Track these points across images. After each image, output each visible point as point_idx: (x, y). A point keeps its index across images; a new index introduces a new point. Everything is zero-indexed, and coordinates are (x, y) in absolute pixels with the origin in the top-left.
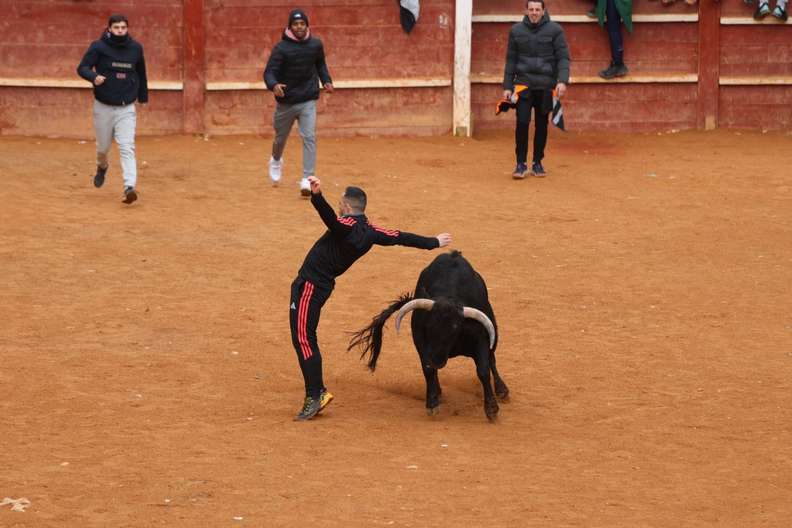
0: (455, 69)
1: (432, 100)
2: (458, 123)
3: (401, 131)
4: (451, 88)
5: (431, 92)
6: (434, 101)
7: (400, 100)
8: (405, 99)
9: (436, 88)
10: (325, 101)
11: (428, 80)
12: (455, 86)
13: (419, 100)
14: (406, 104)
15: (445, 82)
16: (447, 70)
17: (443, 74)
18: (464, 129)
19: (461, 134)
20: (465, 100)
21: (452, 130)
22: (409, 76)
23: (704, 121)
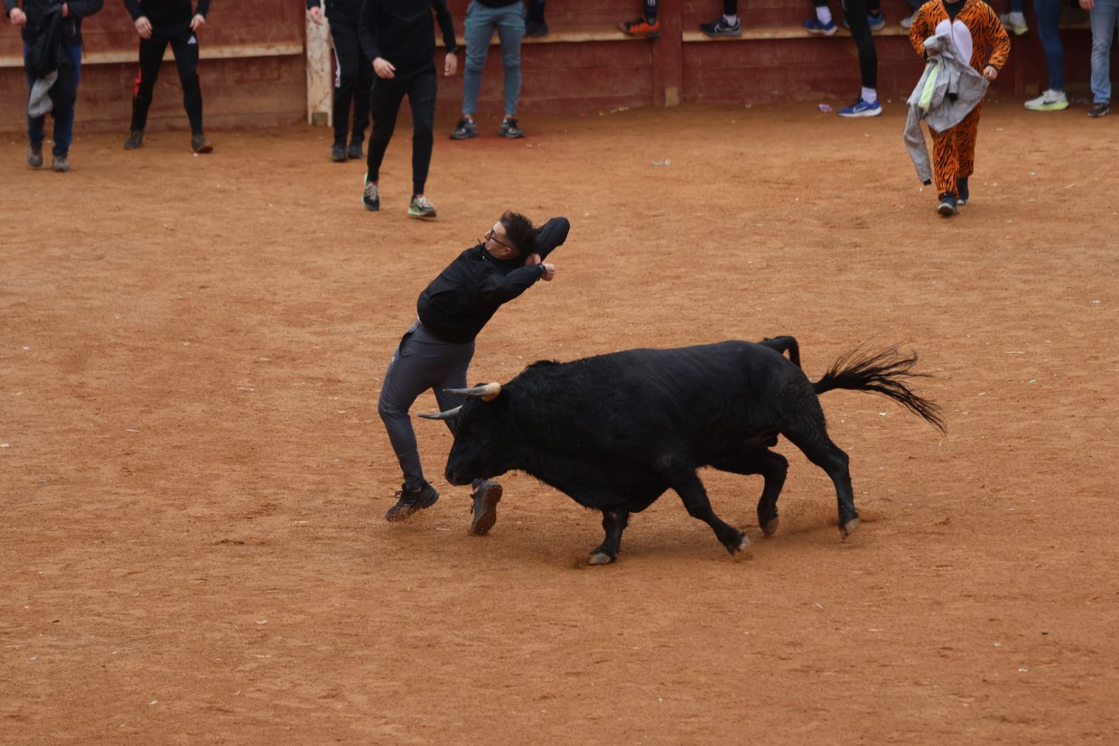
0: (308, 31)
1: (276, 75)
2: (315, 107)
3: (233, 121)
4: (302, 58)
5: (274, 64)
6: (280, 77)
7: (231, 77)
8: (238, 75)
9: (282, 59)
10: (123, 82)
11: (269, 48)
12: (309, 54)
13: (257, 76)
14: (239, 81)
15: (294, 49)
16: (297, 32)
17: (290, 39)
18: (324, 115)
19: (320, 123)
20: (323, 74)
21: (305, 117)
22: (243, 42)
23: (663, 94)
